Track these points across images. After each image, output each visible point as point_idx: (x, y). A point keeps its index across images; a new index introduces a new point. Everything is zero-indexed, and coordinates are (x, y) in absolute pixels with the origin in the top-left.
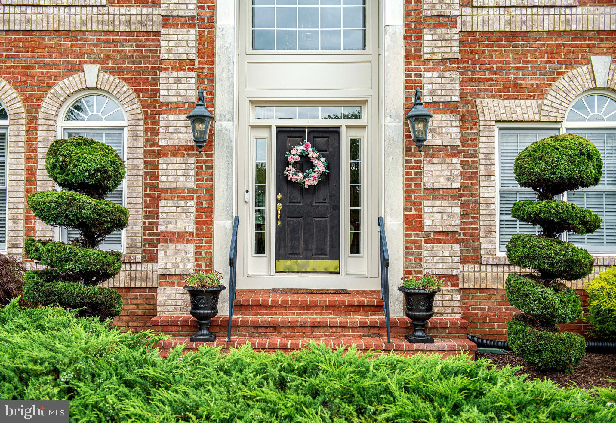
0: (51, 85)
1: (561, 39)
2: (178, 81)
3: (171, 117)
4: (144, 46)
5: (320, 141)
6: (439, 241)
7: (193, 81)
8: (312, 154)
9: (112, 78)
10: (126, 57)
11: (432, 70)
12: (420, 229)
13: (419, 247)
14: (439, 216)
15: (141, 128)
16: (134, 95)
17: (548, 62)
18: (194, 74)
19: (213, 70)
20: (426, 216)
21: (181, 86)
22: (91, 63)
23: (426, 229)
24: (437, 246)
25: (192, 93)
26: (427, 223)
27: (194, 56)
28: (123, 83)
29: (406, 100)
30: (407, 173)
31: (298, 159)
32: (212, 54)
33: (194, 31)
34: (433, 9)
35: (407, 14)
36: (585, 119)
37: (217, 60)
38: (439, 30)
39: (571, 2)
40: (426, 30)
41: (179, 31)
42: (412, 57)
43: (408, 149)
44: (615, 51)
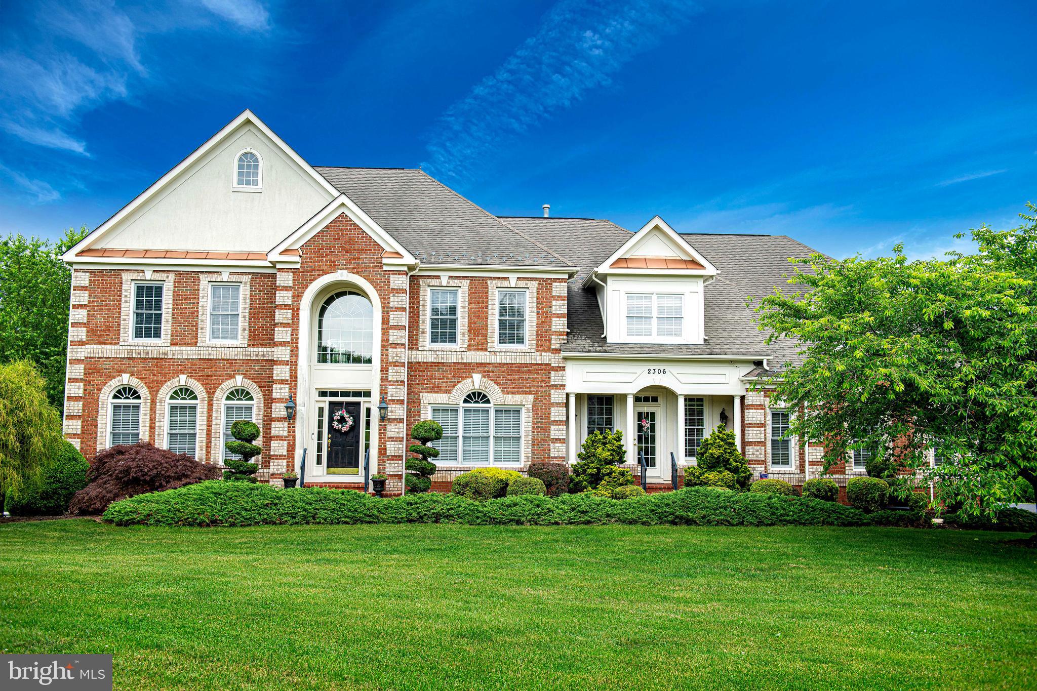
0: (220, 384)
1: (459, 366)
2: (281, 389)
3: (277, 404)
4: (264, 366)
5: (351, 408)
6: (393, 460)
7: (287, 388)
8: (346, 415)
9: (250, 381)
10: (256, 371)
11: (392, 385)
12: (385, 454)
13: (384, 462)
14: (393, 448)
15: (262, 405)
16: (259, 389)
17: (453, 376)
18: (288, 386)
19: (296, 384)
20: (388, 449)
21: (282, 391)
22: (239, 374)
23: (388, 454)
24: (392, 462)
25: (287, 394)
26: (388, 452)
27: (288, 378)
28: (254, 384)
30: (381, 430)
31: (339, 418)
32: (296, 377)
33: (288, 367)
34: (393, 358)
35: (382, 361)
36: (471, 403)
37: (298, 380)
38: (395, 368)
39: (463, 349)
40: (390, 368)
41: (282, 366)
42: (384, 379)
43: (381, 420)
44: (484, 372)
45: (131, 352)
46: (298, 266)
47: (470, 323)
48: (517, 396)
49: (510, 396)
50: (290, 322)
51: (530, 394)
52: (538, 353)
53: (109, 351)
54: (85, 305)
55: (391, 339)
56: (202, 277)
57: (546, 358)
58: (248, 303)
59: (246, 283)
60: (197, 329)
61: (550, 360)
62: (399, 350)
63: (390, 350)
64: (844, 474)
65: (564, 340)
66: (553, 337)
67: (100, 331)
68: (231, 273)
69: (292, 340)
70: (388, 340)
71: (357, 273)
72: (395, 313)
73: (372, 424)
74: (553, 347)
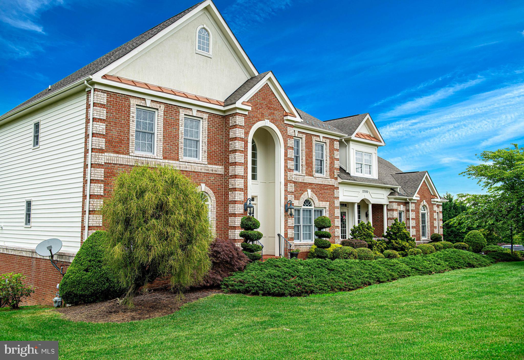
1: (303, 184)
2: (240, 195)
3: (239, 205)
4: (216, 178)
6: (290, 240)
7: (243, 194)
9: (208, 188)
10: (211, 181)
11: (289, 194)
12: (287, 237)
14: (290, 233)
15: (215, 205)
16: (213, 194)
17: (300, 190)
18: (243, 192)
19: (247, 191)
20: (288, 233)
21: (241, 196)
22: (202, 183)
23: (289, 237)
24: (290, 242)
25: (243, 198)
26: (289, 235)
27: (243, 187)
28: (211, 190)
29: (285, 202)
30: (285, 222)
32: (247, 187)
33: (243, 180)
34: (290, 178)
35: (285, 179)
36: (305, 206)
37: (248, 189)
38: (291, 184)
39: (304, 175)
40: (288, 184)
41: (240, 179)
42: (286, 191)
43: (285, 215)
44: (312, 188)
45: (137, 161)
46: (246, 113)
47: (306, 160)
48: (324, 202)
49: (321, 202)
50: (243, 150)
51: (327, 201)
52: (330, 179)
53: (121, 159)
54: (104, 120)
55: (288, 166)
56: (181, 110)
57: (332, 182)
58: (207, 134)
59: (205, 119)
60: (178, 148)
61: (334, 183)
62: (292, 173)
63: (288, 172)
64: (420, 240)
65: (339, 173)
66: (335, 171)
67: (115, 142)
68: (198, 111)
69: (245, 162)
70: (287, 166)
71: (273, 123)
72: (290, 150)
73: (282, 218)
74: (335, 176)
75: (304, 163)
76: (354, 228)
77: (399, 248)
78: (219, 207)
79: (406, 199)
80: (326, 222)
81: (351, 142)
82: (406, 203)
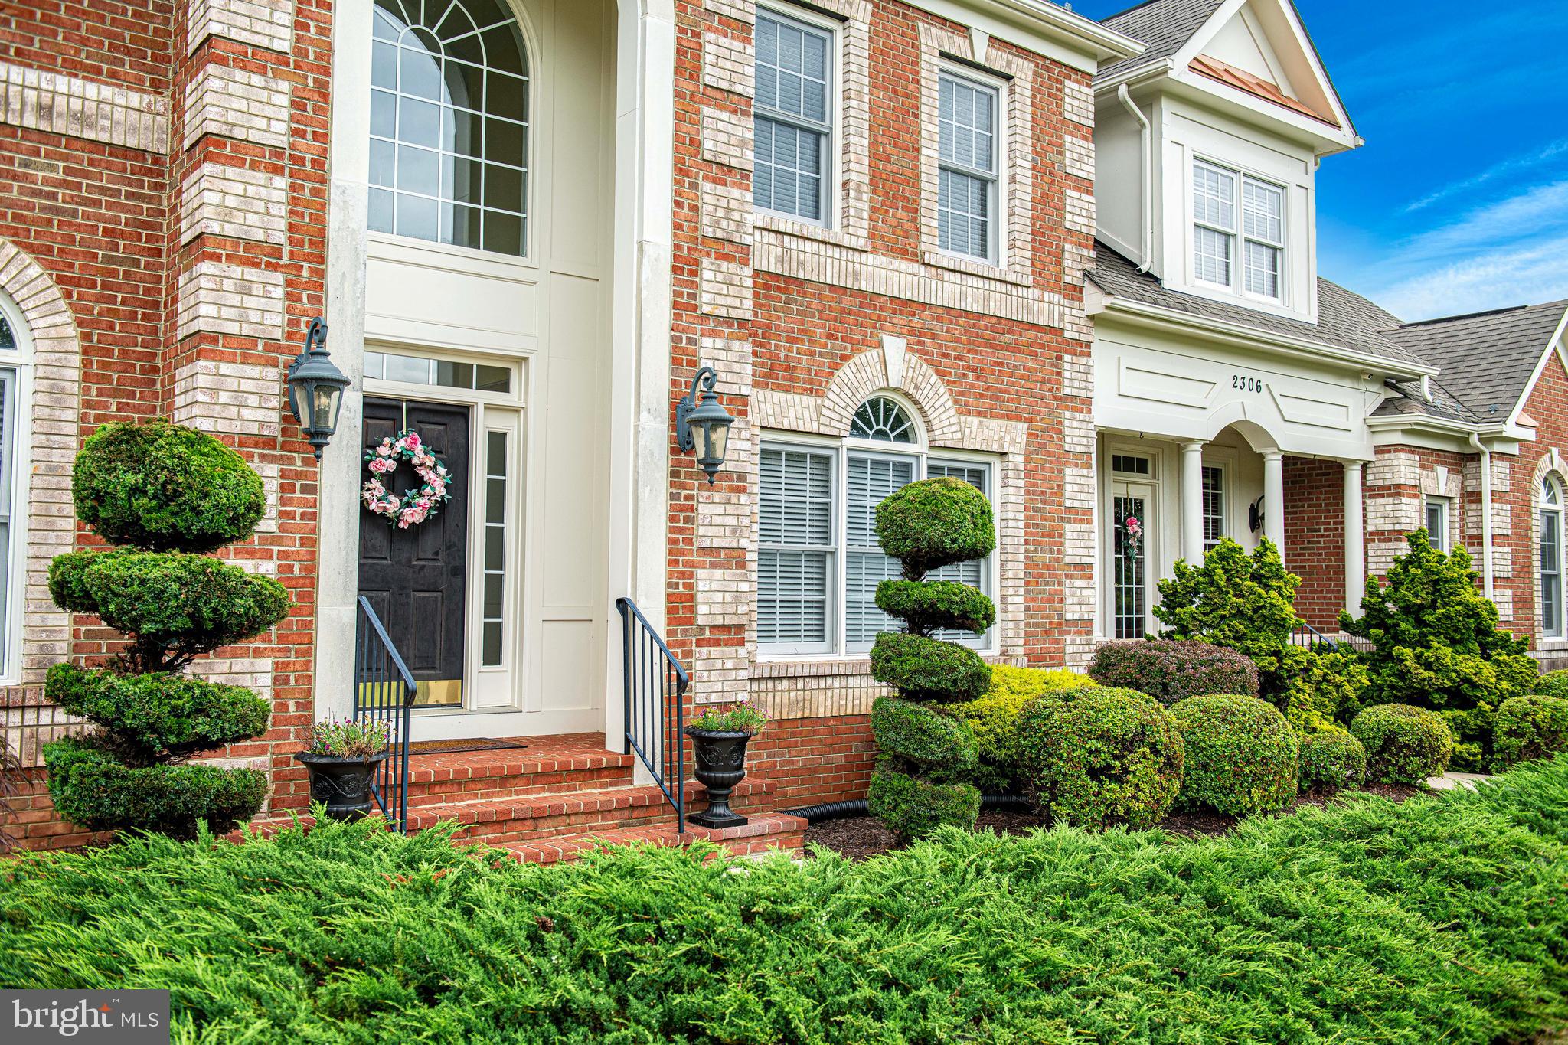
1: (847, 301)
2: (244, 289)
3: (225, 368)
5: (435, 429)
6: (717, 643)
7: (279, 292)
8: (420, 455)
10: (37, 193)
11: (713, 334)
12: (690, 621)
13: (688, 654)
14: (718, 597)
16: (56, 291)
17: (830, 336)
18: (279, 278)
19: (321, 274)
20: (700, 597)
21: (249, 302)
23: (700, 621)
24: (716, 652)
25: (277, 320)
26: (702, 609)
27: (280, 238)
28: (26, 257)
29: (674, 383)
30: (673, 519)
31: (391, 465)
32: (319, 240)
33: (281, 182)
34: (716, 225)
35: (677, 227)
36: (867, 435)
37: (332, 255)
38: (725, 266)
39: (861, 243)
40: (705, 262)
41: (248, 174)
42: (683, 306)
43: (675, 474)
44: (912, 333)
47: (875, 156)
48: (993, 423)
49: (976, 420)
51: (1019, 419)
52: (1036, 292)
55: (708, 145)
57: (1049, 308)
61: (1062, 316)
62: (736, 193)
63: (707, 186)
64: (1534, 649)
65: (1090, 260)
66: (1067, 247)
70: (695, 144)
73: (645, 492)
74: (1068, 279)
75: (860, 173)
76: (1181, 574)
77: (1441, 690)
78: (115, 393)
79: (1463, 439)
80: (955, 515)
81: (1167, 106)
82: (1464, 460)
